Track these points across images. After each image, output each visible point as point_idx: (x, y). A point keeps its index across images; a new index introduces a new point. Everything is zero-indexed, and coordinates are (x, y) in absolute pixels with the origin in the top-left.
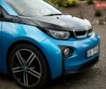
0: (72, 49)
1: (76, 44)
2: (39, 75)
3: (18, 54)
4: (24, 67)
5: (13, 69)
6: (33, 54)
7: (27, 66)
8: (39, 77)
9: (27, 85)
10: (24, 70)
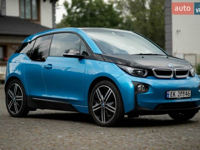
0: (147, 86)
1: (150, 81)
2: (114, 110)
3: (98, 90)
4: (102, 103)
5: (93, 107)
6: (110, 89)
7: (105, 102)
8: (114, 112)
9: (105, 122)
10: (102, 106)
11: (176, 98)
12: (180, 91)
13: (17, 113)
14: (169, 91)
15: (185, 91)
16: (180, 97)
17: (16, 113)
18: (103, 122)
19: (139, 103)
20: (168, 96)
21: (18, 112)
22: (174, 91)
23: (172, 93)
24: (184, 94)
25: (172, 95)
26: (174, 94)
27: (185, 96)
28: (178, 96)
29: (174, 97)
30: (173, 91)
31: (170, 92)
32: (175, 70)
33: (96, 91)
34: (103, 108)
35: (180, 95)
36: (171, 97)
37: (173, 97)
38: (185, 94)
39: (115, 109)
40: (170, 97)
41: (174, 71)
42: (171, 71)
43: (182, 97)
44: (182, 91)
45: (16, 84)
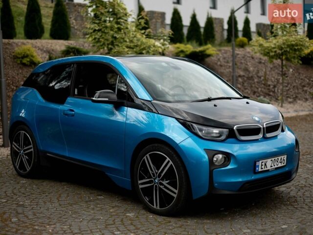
0: (228, 157)
2: (174, 193)
3: (147, 158)
4: (155, 179)
5: (140, 182)
6: (168, 159)
7: (159, 178)
8: (175, 196)
9: (158, 208)
10: (155, 183)
11: (268, 171)
12: (273, 159)
13: (28, 170)
14: (259, 161)
15: (280, 158)
16: (273, 167)
17: (26, 170)
18: (155, 207)
19: (216, 184)
20: (257, 169)
21: (29, 168)
22: (266, 160)
23: (263, 164)
24: (277, 162)
25: (263, 167)
26: (265, 165)
27: (280, 165)
28: (271, 166)
29: (266, 169)
30: (264, 161)
31: (261, 162)
32: (265, 126)
33: (145, 158)
34: (156, 186)
35: (273, 165)
36: (262, 170)
37: (264, 169)
38: (279, 162)
39: (176, 191)
40: (260, 170)
41: (264, 128)
42: (260, 129)
43: (276, 166)
44: (276, 158)
45: (21, 132)
